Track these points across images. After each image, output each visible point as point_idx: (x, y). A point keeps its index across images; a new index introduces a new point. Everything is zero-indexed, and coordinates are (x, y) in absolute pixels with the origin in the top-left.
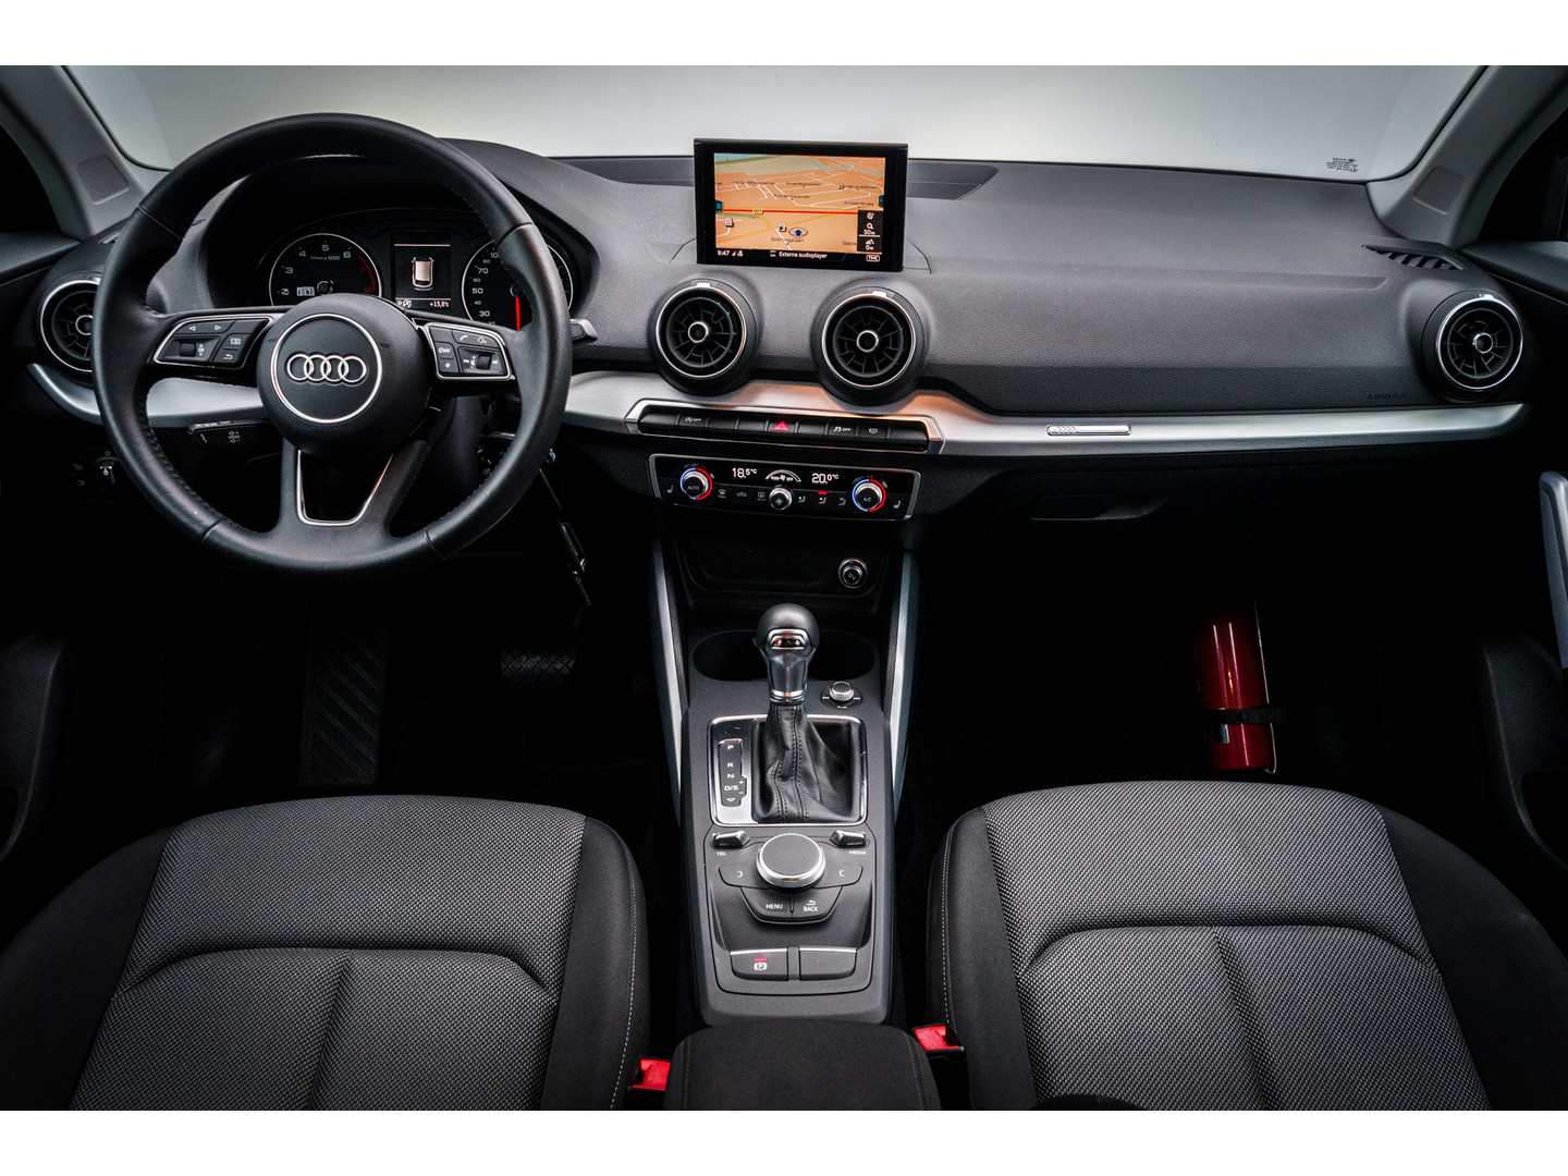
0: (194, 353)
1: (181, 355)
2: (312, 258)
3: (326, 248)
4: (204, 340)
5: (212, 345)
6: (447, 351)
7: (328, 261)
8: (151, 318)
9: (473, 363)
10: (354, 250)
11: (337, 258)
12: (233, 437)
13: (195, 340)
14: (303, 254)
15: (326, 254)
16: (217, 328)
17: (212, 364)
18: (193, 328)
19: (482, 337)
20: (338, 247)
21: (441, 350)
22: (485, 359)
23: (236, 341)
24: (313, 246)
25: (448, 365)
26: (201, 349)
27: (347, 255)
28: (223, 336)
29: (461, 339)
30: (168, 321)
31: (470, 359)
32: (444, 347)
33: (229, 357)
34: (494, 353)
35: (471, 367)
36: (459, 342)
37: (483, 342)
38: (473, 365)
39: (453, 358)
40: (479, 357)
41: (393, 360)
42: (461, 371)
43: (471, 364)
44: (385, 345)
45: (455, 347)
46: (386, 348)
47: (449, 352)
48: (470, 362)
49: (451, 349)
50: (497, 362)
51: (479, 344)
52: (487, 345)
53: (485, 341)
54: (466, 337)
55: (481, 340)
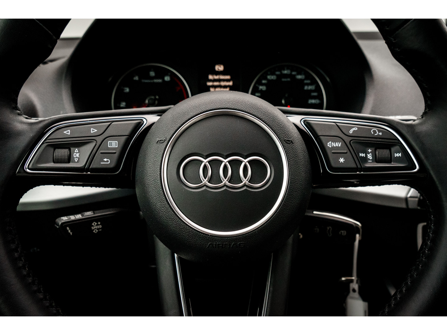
0: (69, 159)
1: (54, 162)
2: (143, 81)
3: (152, 74)
4: (79, 144)
5: (88, 149)
6: (338, 144)
7: (154, 83)
8: (22, 122)
9: (370, 156)
10: (173, 75)
11: (160, 81)
12: (96, 227)
13: (70, 145)
14: (136, 78)
15: (153, 78)
16: (93, 131)
17: (88, 170)
18: (67, 132)
19: (375, 129)
20: (161, 73)
21: (330, 144)
22: (385, 153)
23: (114, 144)
24: (144, 74)
25: (342, 160)
26: (76, 153)
27: (167, 78)
28: (99, 139)
29: (351, 131)
30: (41, 125)
31: (366, 153)
32: (335, 141)
33: (107, 162)
34: (393, 145)
35: (369, 161)
36: (349, 135)
37: (378, 134)
38: (371, 159)
39: (346, 153)
40: (375, 150)
41: (298, 158)
42: (359, 166)
43: (368, 158)
44: (289, 141)
45: (346, 141)
46: (290, 144)
47: (340, 146)
48: (366, 156)
49: (341, 143)
50: (400, 155)
51: (373, 136)
52: (383, 137)
53: (379, 132)
54: (355, 130)
55: (375, 132)
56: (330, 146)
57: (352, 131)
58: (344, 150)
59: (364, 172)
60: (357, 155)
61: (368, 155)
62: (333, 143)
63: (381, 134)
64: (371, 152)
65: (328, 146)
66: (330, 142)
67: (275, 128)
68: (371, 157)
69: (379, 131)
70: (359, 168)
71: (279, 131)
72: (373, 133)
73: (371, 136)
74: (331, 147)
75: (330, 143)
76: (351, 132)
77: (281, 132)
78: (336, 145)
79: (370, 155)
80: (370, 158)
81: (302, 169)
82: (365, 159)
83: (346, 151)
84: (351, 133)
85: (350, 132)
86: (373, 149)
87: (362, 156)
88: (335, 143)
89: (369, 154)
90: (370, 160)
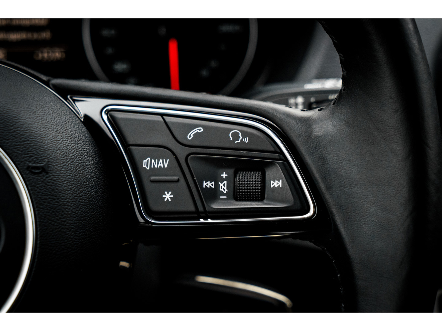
6: (162, 164)
9: (223, 187)
19: (236, 130)
21: (147, 163)
22: (251, 180)
25: (168, 196)
31: (217, 180)
32: (156, 157)
34: (270, 164)
35: (221, 197)
36: (184, 142)
37: (242, 139)
38: (225, 192)
39: (178, 181)
40: (235, 174)
41: (57, 202)
42: (201, 209)
43: (221, 190)
44: (37, 168)
45: (178, 155)
46: (41, 175)
47: (166, 166)
48: (217, 186)
49: (168, 160)
50: (280, 184)
51: (233, 146)
52: (250, 147)
53: (243, 137)
54: (199, 132)
55: (236, 136)
56: (147, 166)
57: (192, 135)
58: (174, 176)
59: (212, 219)
60: (198, 185)
61: (221, 185)
62: (153, 161)
63: (246, 140)
64: (227, 179)
65: (144, 166)
66: (149, 159)
67: (7, 143)
68: (225, 188)
69: (245, 135)
70: (202, 213)
71: (15, 148)
72: (231, 139)
73: (228, 145)
74: (148, 169)
75: (148, 161)
76: (190, 136)
77: (22, 151)
78: (159, 165)
79: (224, 185)
80: (224, 190)
81: (68, 223)
82: (214, 194)
83: (176, 178)
84: (190, 139)
85: (188, 137)
86: (232, 171)
87: (208, 187)
88: (157, 160)
89: (222, 183)
90: (223, 194)
